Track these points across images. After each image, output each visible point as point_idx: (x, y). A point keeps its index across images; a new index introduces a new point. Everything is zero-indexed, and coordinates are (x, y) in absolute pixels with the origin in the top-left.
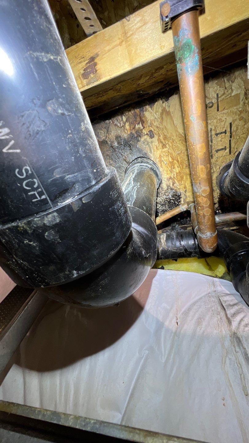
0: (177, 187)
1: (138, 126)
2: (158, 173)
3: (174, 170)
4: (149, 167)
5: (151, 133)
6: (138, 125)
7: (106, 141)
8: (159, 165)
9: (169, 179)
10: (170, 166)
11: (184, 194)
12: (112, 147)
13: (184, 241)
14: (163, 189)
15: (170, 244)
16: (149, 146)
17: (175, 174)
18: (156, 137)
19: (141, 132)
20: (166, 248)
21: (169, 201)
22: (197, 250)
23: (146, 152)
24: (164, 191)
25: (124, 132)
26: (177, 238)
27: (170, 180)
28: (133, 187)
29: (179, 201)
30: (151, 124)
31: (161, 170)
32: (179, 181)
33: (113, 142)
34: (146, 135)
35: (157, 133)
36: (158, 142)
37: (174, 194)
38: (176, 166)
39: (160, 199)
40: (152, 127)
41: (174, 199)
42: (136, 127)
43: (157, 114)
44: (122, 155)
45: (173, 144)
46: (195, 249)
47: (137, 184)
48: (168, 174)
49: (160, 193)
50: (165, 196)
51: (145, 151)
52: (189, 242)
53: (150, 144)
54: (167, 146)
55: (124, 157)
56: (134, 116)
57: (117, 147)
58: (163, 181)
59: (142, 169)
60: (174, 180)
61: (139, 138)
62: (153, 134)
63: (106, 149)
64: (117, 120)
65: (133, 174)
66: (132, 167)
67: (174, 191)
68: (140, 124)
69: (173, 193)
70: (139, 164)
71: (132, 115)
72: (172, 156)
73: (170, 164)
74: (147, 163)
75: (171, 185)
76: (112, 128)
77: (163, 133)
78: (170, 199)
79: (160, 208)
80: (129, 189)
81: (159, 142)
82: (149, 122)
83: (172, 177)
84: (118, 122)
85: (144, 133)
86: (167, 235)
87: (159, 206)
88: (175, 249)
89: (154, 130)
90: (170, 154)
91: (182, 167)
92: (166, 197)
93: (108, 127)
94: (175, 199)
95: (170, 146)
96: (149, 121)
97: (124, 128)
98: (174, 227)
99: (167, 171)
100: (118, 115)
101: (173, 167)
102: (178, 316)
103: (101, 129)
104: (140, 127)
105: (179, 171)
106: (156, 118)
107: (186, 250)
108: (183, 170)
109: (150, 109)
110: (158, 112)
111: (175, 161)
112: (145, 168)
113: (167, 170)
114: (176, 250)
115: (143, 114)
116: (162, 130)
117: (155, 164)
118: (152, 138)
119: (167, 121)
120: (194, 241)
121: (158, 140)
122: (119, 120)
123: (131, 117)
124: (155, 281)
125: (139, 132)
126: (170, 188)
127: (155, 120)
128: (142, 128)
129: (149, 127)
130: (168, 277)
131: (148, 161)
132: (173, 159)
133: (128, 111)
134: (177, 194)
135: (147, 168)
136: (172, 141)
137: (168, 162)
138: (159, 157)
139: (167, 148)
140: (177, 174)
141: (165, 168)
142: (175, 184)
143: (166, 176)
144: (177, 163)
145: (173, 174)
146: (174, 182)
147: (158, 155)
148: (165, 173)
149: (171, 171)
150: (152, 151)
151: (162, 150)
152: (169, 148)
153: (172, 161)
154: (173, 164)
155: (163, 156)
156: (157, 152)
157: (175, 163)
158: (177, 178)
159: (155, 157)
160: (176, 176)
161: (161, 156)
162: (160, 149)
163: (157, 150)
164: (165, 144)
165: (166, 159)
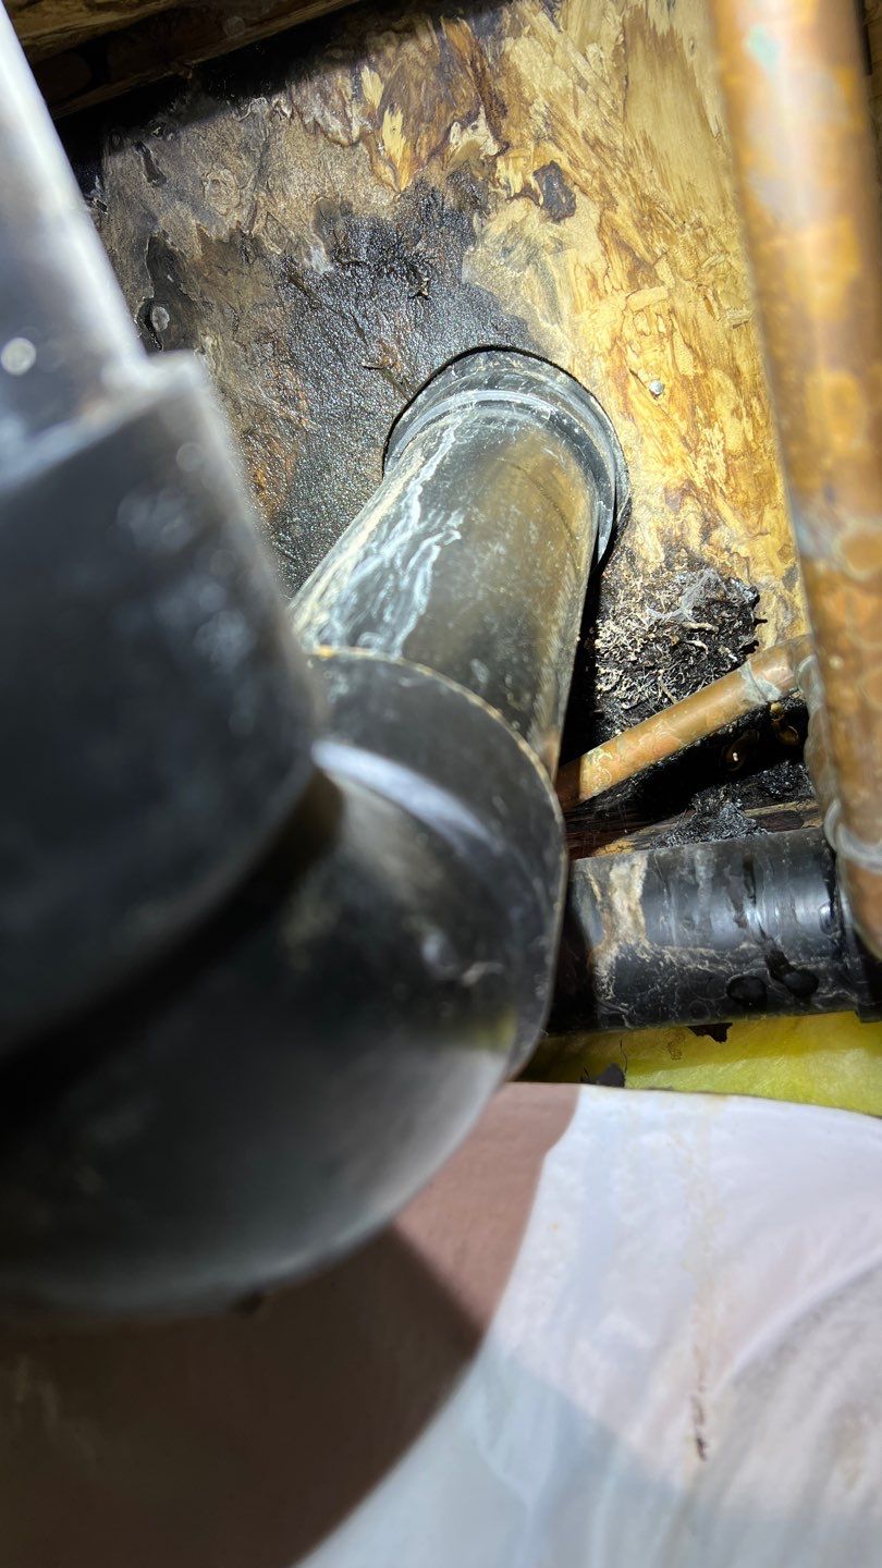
0: (734, 547)
1: (468, 136)
2: (604, 453)
3: (707, 431)
4: (538, 416)
5: (550, 186)
6: (463, 128)
7: (256, 242)
8: (610, 401)
9: (674, 495)
10: (681, 409)
11: (781, 599)
12: (294, 279)
13: (762, 900)
14: (640, 565)
15: (670, 922)
16: (543, 273)
17: (719, 460)
18: (588, 212)
19: (486, 180)
20: (645, 948)
21: (675, 640)
22: (852, 961)
23: (519, 313)
24: (646, 576)
25: (371, 180)
26: (718, 880)
27: (688, 500)
28: (415, 542)
29: (746, 640)
30: (554, 122)
31: (624, 431)
32: (742, 509)
33: (299, 244)
34: (517, 196)
35: (596, 184)
36: (599, 247)
37: (713, 595)
38: (723, 407)
39: (614, 628)
40: (562, 142)
41: (708, 626)
42: (453, 141)
43: (590, 56)
44: (360, 332)
45: (702, 255)
46: (838, 952)
47: (447, 517)
48: (669, 462)
49: (621, 596)
50: (648, 610)
51: (513, 309)
52: (800, 911)
53: (549, 259)
54: (663, 269)
55: (375, 350)
56: (440, 69)
57: (326, 278)
58: (637, 514)
59: (492, 427)
60: (712, 505)
61: (476, 218)
62: (568, 193)
63: (257, 291)
64: (326, 98)
65: (427, 458)
66: (431, 414)
67: (709, 573)
68: (481, 122)
69: (707, 586)
70: (473, 396)
71: (422, 62)
72: (694, 344)
73: (681, 396)
74: (531, 385)
75: (694, 541)
76: (292, 148)
77: (634, 183)
78: (682, 628)
79: (621, 692)
80: (388, 551)
81: (611, 246)
82: (540, 105)
83: (699, 481)
84: (333, 108)
85: (507, 187)
86: (650, 862)
87: (615, 679)
88: (703, 957)
89: (574, 162)
90: (684, 326)
92: (656, 615)
93: (267, 146)
94: (721, 627)
95: (681, 274)
96: (541, 99)
97: (374, 152)
98: (709, 814)
99: (664, 440)
100: (334, 63)
101: (700, 413)
102: (710, 1398)
103: (216, 158)
104: (480, 140)
105: (746, 440)
106: (582, 83)
107: (777, 962)
109: (543, 17)
110: (595, 39)
111: (717, 375)
112: (512, 423)
113: (663, 431)
114: (713, 960)
115: (494, 57)
116: (628, 166)
117: (583, 393)
118: (557, 220)
119: (656, 102)
120: (834, 899)
121: (600, 230)
122: (336, 97)
123: (416, 73)
124: (560, 1169)
125: (473, 180)
126: (683, 554)
127: (580, 91)
128: (492, 148)
129: (538, 144)
130: (648, 1139)
131: (534, 375)
132: (705, 364)
133: (397, 32)
134: (731, 596)
135: (522, 417)
136: (697, 236)
137: (669, 384)
138: (613, 346)
139: (663, 283)
140: (730, 462)
141: (652, 423)
142: (717, 526)
143: (655, 473)
144: (732, 388)
145: (707, 463)
146: (709, 515)
147: (605, 330)
148: (650, 453)
149: (691, 439)
150: (565, 304)
151: (627, 298)
152: (677, 284)
153: (696, 377)
154: (700, 395)
155: (635, 339)
156: (594, 316)
157: (716, 383)
158: (731, 490)
159: (585, 351)
160: (725, 475)
161: (620, 338)
162: (614, 292)
163: (598, 302)
164: (648, 257)
165: (654, 362)
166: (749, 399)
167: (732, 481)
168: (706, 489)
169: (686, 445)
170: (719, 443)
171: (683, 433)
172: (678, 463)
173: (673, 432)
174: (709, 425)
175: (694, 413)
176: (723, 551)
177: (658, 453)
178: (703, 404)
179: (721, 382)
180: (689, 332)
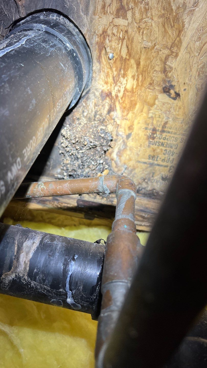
0: (116, 119)
2: (85, 71)
3: (122, 79)
8: (95, 54)
9: (104, 95)
10: (117, 68)
11: (124, 141)
17: (122, 90)
20: (25, 279)
23: (73, 4)
27: (108, 98)
31: (96, 66)
32: (123, 109)
38: (130, 73)
45: (144, 16)
48: (106, 83)
54: (129, 14)
58: (91, 95)
60: (114, 103)
66: (26, 27)
72: (129, 47)
73: (118, 63)
74: (68, 34)
75: (105, 112)
83: (113, 94)
90: (129, 39)
91: (142, 81)
95: (135, 19)
99: (107, 75)
101: (122, 72)
108: (141, 89)
111: (132, 61)
117: (87, 46)
131: (71, 30)
132: (130, 55)
136: (145, 8)
137: (116, 57)
138: (102, 34)
139: (127, 19)
140: (125, 92)
141: (105, 67)
142: (113, 111)
143: (101, 84)
144: (135, 68)
145: (118, 89)
146: (112, 106)
147: (102, 27)
148: (101, 77)
149: (116, 79)
150: (91, 9)
151: (113, 18)
152: (132, 22)
153: (126, 58)
154: (124, 66)
155: (111, 35)
156: (100, 19)
157: (131, 64)
158: (122, 101)
159: (93, 31)
160: (122, 96)
161: (106, 32)
162: (110, 14)
163: (103, 15)
164: (126, 7)
165: (114, 47)
166: (139, 75)
167: (124, 99)
168: (115, 97)
169: (114, 80)
170: (124, 84)
171: (114, 75)
172: (109, 85)
173: (111, 74)
174: (124, 77)
175: (120, 70)
176: (112, 119)
177: (104, 78)
178: (124, 69)
179: (133, 64)
180: (129, 42)
